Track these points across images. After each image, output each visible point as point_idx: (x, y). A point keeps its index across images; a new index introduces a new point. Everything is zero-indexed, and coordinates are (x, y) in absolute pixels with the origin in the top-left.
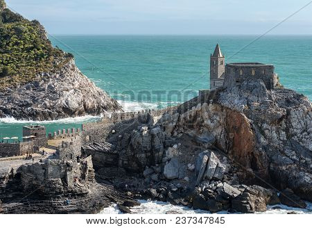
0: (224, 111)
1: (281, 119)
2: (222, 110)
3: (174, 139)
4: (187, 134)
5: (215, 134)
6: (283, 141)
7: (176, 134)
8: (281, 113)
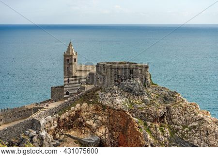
0: (107, 110)
1: (163, 117)
2: (104, 109)
3: (58, 142)
4: (69, 136)
5: (99, 134)
6: (168, 137)
7: (58, 136)
8: (162, 111)
